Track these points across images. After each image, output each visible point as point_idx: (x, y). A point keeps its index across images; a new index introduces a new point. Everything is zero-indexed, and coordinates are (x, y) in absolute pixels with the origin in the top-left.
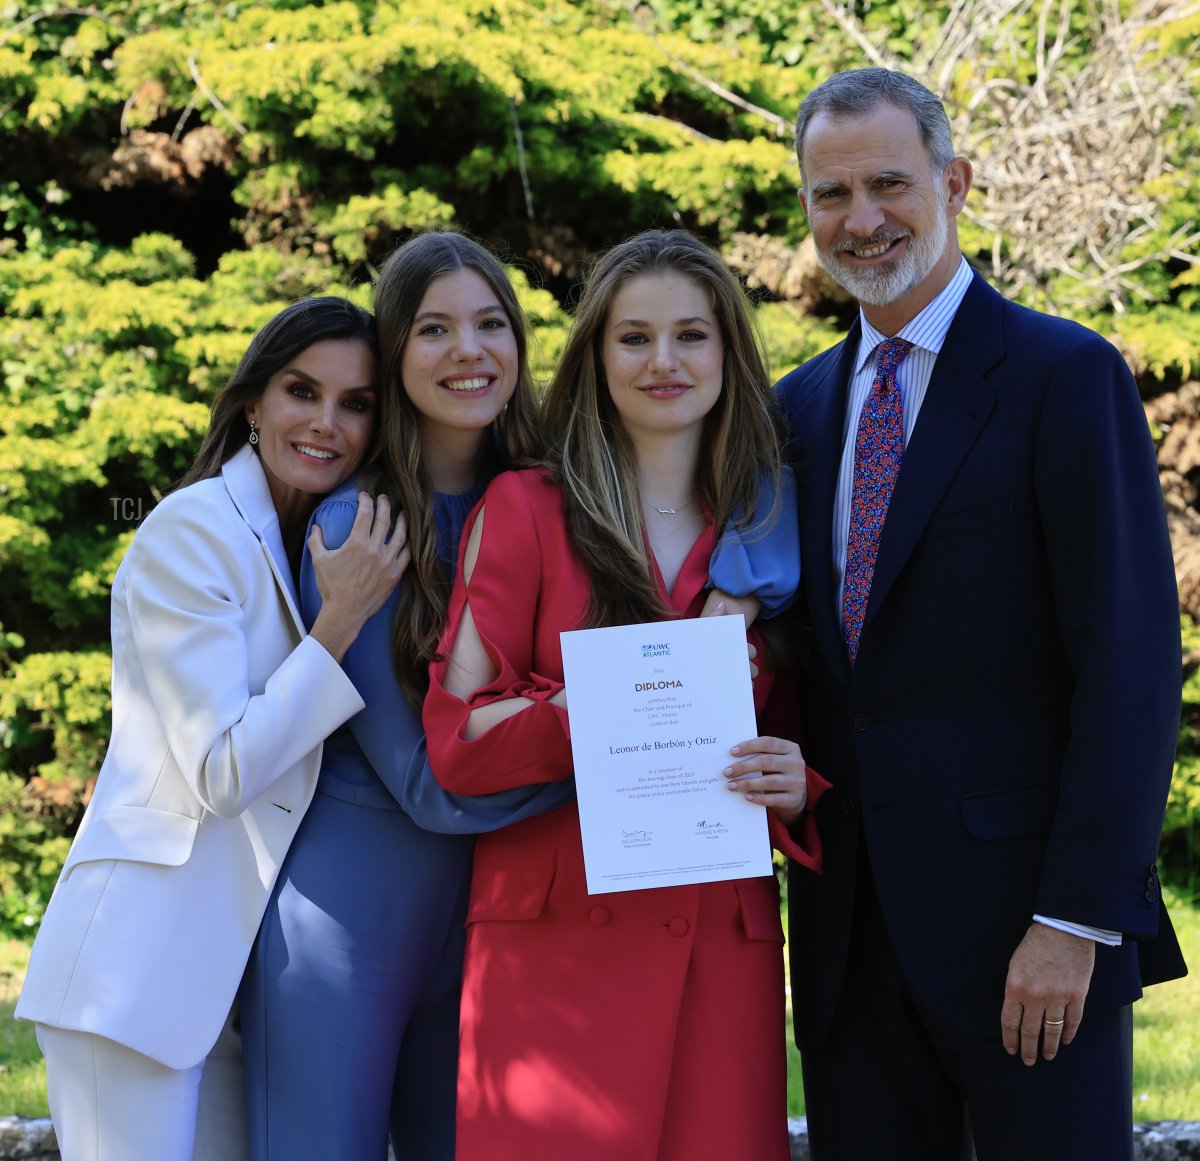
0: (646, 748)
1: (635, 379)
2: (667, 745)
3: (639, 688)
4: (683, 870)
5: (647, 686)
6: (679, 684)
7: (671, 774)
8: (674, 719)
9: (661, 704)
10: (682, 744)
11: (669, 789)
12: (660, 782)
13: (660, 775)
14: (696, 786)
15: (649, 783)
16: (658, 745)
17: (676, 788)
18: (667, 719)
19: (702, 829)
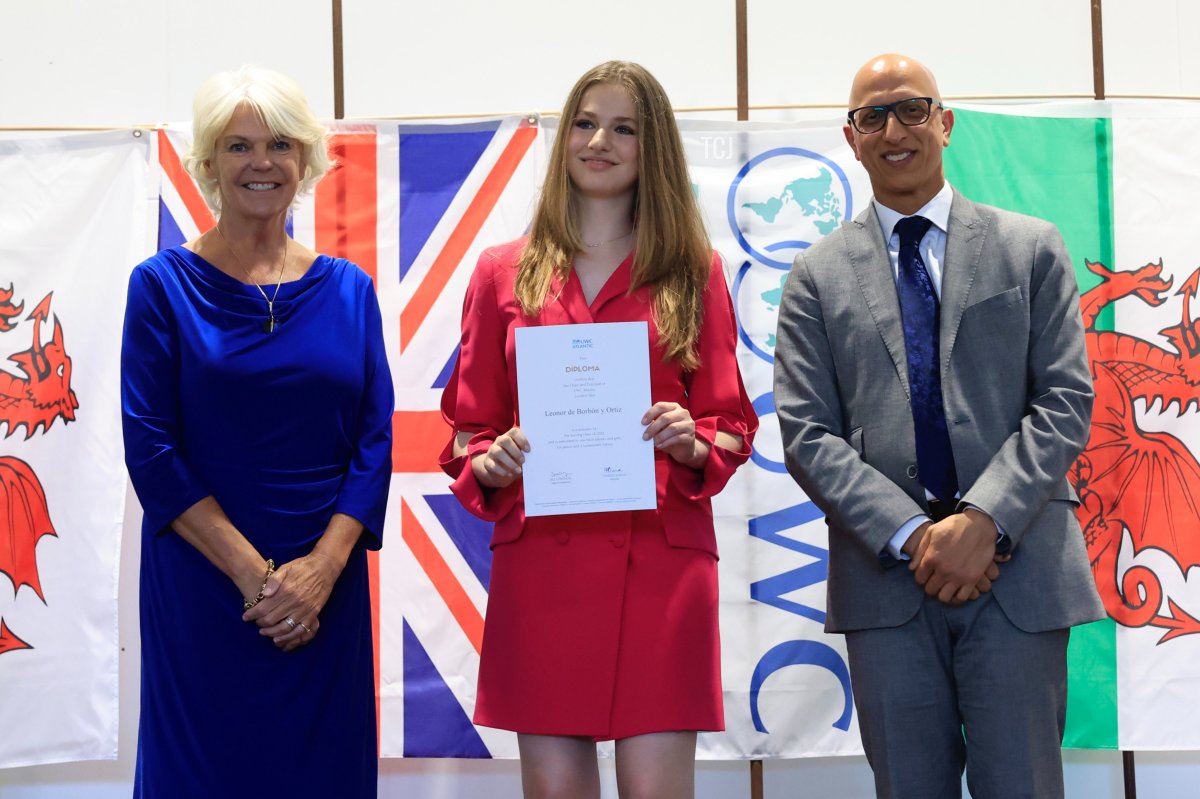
0: (571, 413)
1: (578, 152)
2: (585, 412)
3: (568, 370)
4: (593, 502)
5: (575, 369)
6: (597, 369)
7: (588, 432)
8: (592, 393)
9: (582, 382)
10: (596, 411)
11: (584, 443)
12: (580, 438)
13: (581, 432)
14: (605, 442)
15: (570, 438)
16: (580, 412)
17: (590, 443)
18: (586, 393)
19: (607, 473)
